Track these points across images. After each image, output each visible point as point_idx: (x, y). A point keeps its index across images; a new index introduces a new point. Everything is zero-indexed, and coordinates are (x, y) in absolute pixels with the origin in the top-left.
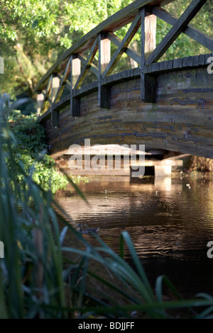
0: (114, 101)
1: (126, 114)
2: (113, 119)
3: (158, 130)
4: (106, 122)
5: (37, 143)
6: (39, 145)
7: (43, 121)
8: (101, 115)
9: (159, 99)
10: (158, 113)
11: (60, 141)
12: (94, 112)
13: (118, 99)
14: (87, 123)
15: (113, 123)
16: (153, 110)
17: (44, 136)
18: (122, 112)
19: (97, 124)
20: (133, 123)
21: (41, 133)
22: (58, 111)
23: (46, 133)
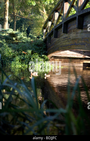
0: (69, 30)
1: (72, 35)
2: (68, 38)
3: (83, 42)
4: (66, 40)
5: (42, 50)
6: (43, 51)
8: (64, 37)
9: (84, 27)
10: (83, 34)
11: (51, 49)
12: (62, 36)
13: (70, 29)
14: (59, 41)
15: (68, 40)
17: (45, 48)
18: (71, 34)
19: (62, 41)
20: (74, 39)
21: (44, 46)
22: (50, 36)
23: (46, 46)
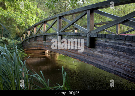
7: (22, 43)
8: (34, 43)
13: (38, 39)
14: (31, 44)
15: (37, 44)
16: (45, 42)
18: (39, 42)
20: (41, 44)
22: (25, 41)
